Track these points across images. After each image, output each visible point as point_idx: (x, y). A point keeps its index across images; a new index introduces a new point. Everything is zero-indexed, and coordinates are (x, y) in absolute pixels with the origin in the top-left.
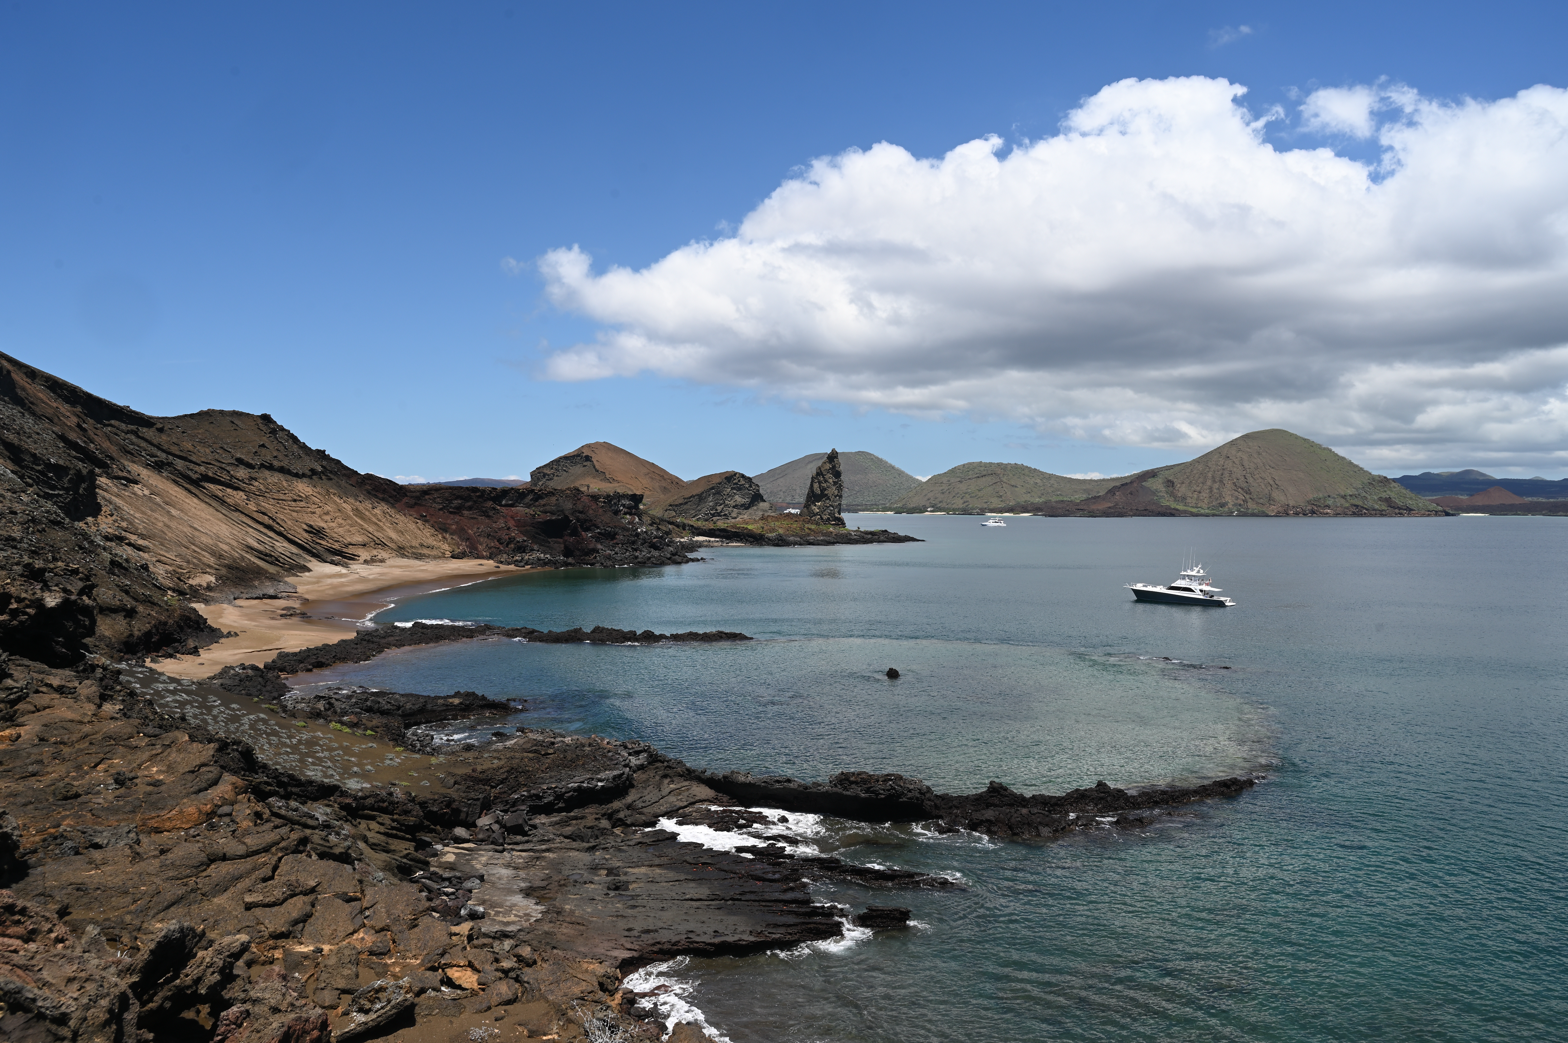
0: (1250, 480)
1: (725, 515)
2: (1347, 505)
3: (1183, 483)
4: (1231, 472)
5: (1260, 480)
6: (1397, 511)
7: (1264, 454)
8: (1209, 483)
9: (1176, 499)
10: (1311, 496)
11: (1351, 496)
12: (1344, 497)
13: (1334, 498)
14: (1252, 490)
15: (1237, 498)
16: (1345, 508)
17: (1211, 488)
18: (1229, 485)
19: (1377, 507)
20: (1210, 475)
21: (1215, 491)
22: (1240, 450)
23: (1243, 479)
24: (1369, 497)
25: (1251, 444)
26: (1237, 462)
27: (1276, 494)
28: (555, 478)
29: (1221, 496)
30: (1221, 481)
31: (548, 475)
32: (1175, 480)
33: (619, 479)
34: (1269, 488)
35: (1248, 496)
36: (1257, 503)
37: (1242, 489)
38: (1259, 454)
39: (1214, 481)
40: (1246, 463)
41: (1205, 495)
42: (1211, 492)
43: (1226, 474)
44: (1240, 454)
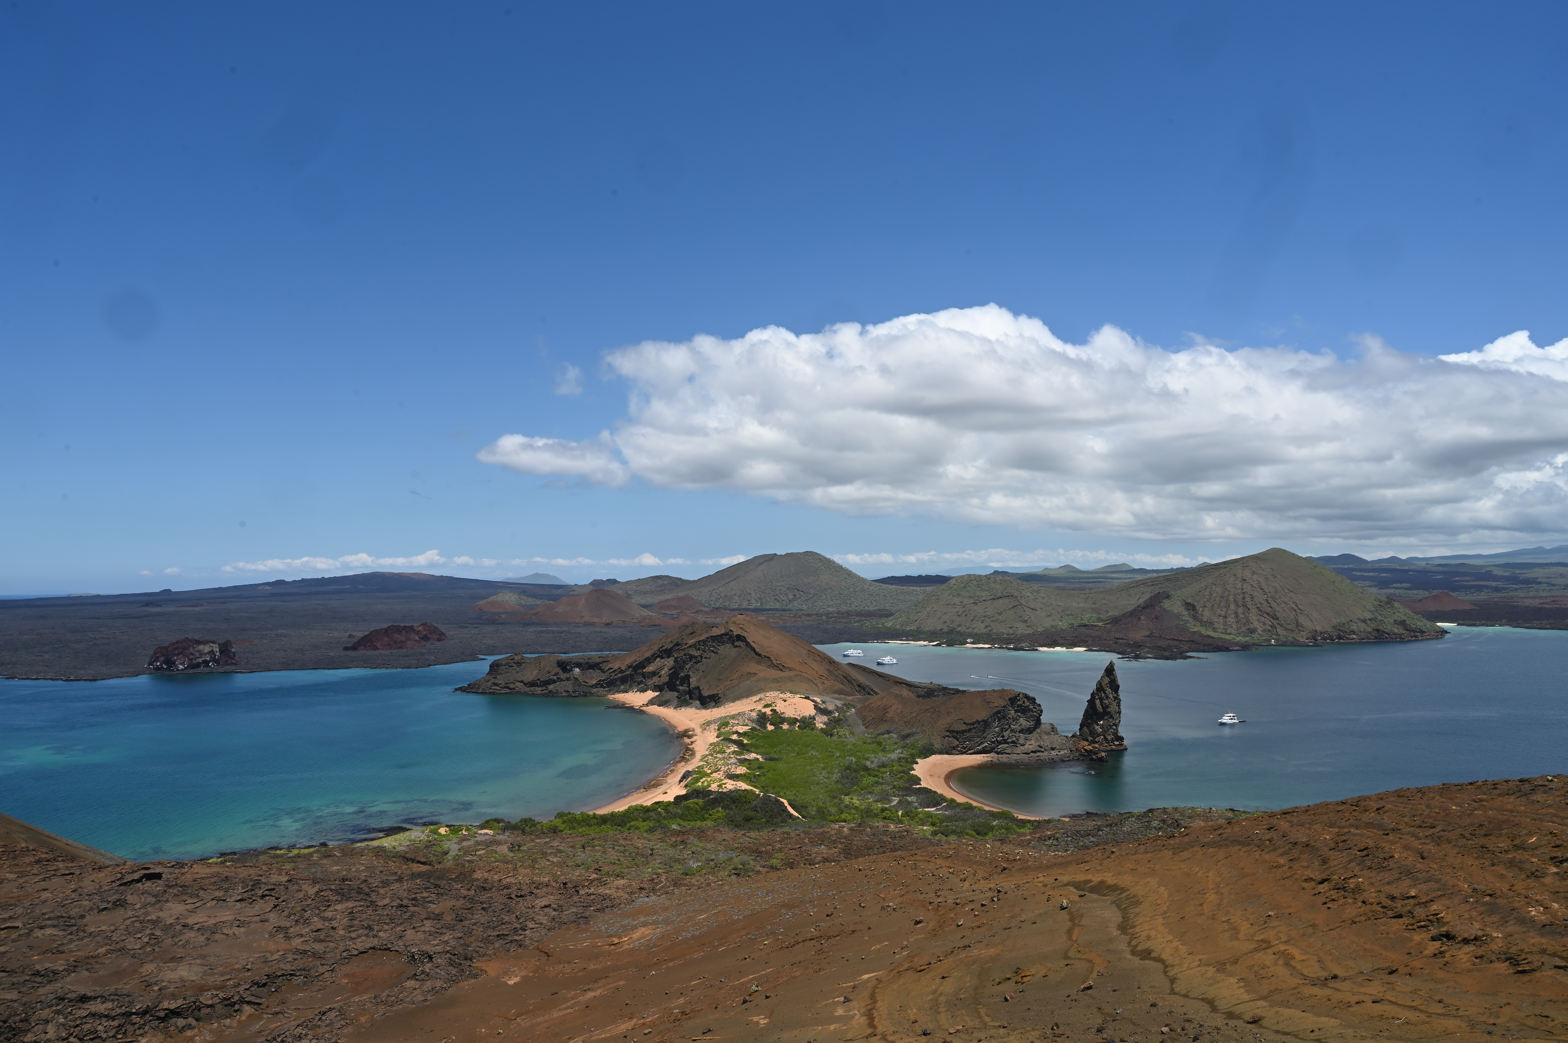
0: (1274, 605)
1: (1013, 742)
2: (1369, 630)
3: (1205, 606)
4: (1252, 597)
5: (1284, 605)
6: (1412, 634)
7: (1279, 576)
8: (1233, 607)
9: (1204, 624)
10: (1335, 621)
11: (1370, 620)
12: (1364, 621)
13: (1356, 623)
14: (1278, 615)
15: (1265, 624)
16: (1368, 633)
17: (1236, 613)
18: (1254, 611)
19: (1396, 631)
20: (1231, 598)
21: (1241, 616)
22: (1254, 573)
23: (1266, 603)
24: (1385, 620)
25: (1263, 566)
26: (1255, 586)
27: (1302, 620)
28: (704, 660)
29: (1248, 621)
30: (1245, 606)
31: (696, 657)
32: (1195, 604)
33: (790, 666)
34: (1294, 613)
35: (1275, 622)
36: (1286, 629)
37: (1268, 614)
38: (1275, 577)
39: (1237, 606)
40: (1264, 587)
41: (1232, 620)
42: (1237, 617)
43: (1248, 599)
44: (1255, 577)
